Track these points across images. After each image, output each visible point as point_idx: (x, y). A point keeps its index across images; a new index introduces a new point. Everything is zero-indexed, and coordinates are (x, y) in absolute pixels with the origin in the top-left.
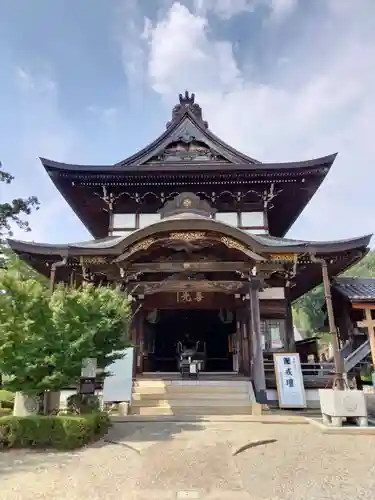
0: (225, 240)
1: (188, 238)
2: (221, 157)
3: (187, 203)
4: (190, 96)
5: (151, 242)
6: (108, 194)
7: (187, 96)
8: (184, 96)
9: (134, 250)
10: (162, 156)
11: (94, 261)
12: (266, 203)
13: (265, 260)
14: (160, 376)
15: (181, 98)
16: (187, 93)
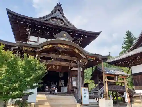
0: (75, 50)
1: (64, 47)
2: (67, 25)
3: (65, 35)
4: (60, 5)
5: (51, 46)
6: (29, 28)
7: (59, 4)
8: (58, 4)
9: (44, 48)
10: (49, 21)
11: (28, 49)
12: (79, 42)
13: (86, 58)
14: (45, 93)
15: (57, 4)
16: (59, 3)
